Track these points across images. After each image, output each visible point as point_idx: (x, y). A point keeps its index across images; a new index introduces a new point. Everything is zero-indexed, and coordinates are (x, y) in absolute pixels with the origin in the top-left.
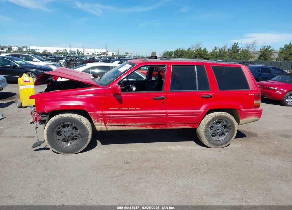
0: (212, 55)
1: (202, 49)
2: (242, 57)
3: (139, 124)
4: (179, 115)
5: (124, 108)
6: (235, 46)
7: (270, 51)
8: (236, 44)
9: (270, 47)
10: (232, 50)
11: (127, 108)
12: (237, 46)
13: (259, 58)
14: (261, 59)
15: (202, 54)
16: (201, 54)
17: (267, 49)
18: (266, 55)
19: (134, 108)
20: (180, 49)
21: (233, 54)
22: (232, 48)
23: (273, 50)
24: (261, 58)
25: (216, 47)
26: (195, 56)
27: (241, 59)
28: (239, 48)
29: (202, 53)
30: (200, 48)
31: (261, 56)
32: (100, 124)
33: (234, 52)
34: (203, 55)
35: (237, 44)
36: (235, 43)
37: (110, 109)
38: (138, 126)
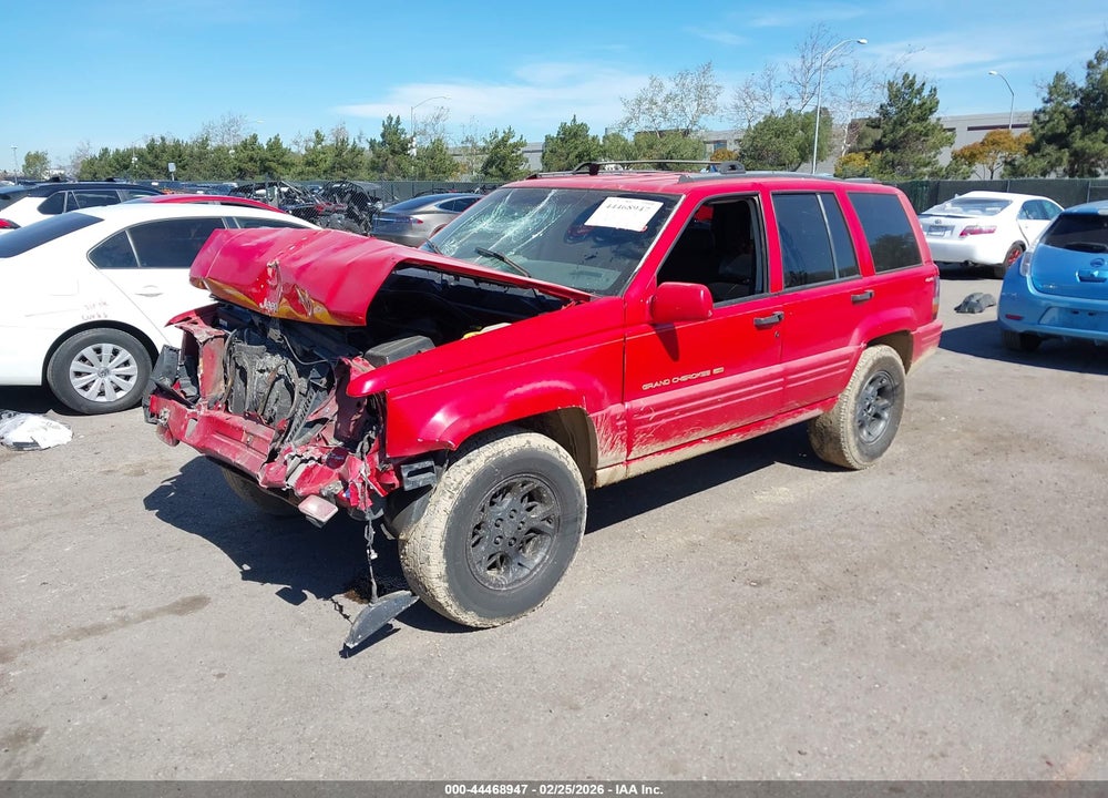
0: (309, 164)
1: (263, 141)
2: (428, 170)
3: (715, 431)
4: (812, 376)
5: (684, 378)
6: (391, 130)
7: (516, 146)
8: (393, 123)
9: (510, 134)
10: (383, 144)
11: (691, 377)
12: (400, 127)
13: (485, 170)
14: (492, 176)
15: (267, 159)
16: (262, 161)
17: (504, 141)
18: (504, 158)
19: (708, 373)
20: (163, 139)
21: (391, 156)
22: (383, 135)
23: (524, 145)
24: (490, 170)
25: (317, 134)
26: (240, 170)
27: (422, 176)
28: (408, 137)
29: (268, 155)
30: (255, 137)
31: (489, 163)
32: (616, 459)
33: (394, 152)
34: (273, 165)
35: (398, 122)
36: (390, 118)
37: (646, 387)
38: (710, 438)
